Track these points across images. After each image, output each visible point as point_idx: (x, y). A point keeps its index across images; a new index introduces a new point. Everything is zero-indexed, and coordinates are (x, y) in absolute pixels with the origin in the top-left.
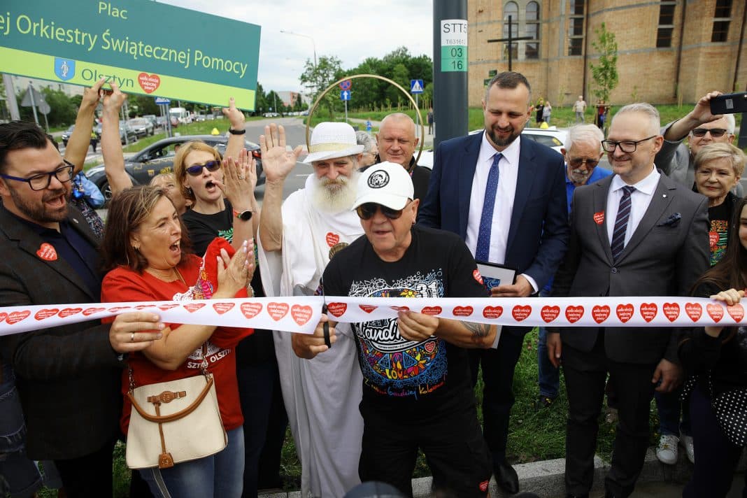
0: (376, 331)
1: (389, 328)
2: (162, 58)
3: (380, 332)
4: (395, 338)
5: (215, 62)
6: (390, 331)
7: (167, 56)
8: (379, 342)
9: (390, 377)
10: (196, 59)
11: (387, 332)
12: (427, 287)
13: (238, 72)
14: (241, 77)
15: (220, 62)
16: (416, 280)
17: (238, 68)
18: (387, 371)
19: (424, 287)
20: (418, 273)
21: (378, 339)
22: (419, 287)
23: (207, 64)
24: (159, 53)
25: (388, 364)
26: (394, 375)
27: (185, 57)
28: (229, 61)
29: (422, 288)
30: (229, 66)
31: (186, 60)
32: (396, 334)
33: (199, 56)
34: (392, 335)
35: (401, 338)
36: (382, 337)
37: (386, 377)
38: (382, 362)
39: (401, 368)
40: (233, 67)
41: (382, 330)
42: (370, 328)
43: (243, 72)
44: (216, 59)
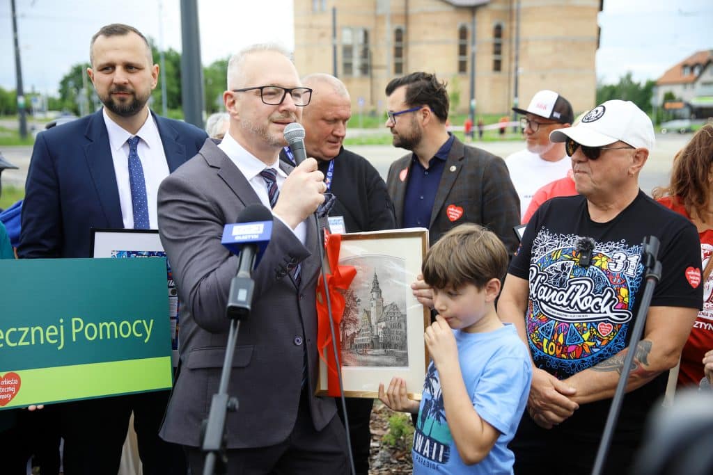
0: (550, 290)
1: (566, 292)
2: (21, 343)
3: (555, 292)
4: (569, 305)
5: (105, 327)
6: (566, 296)
7: (28, 338)
8: (549, 304)
9: (546, 350)
10: (74, 331)
11: (562, 295)
12: (627, 259)
13: (141, 335)
14: (146, 341)
15: (112, 327)
16: (617, 247)
17: (140, 328)
18: (545, 341)
19: (623, 257)
20: (623, 241)
21: (550, 301)
22: (617, 256)
23: (91, 334)
24: (15, 337)
25: (549, 333)
26: (552, 350)
27: (56, 333)
28: (125, 322)
29: (619, 258)
30: (125, 329)
31: (58, 337)
32: (571, 300)
33: (78, 326)
34: (567, 301)
35: (576, 307)
36: (555, 299)
37: (542, 349)
38: (543, 329)
39: (562, 343)
40: (132, 329)
41: (558, 292)
42: (545, 286)
43: (149, 333)
44: (105, 324)
